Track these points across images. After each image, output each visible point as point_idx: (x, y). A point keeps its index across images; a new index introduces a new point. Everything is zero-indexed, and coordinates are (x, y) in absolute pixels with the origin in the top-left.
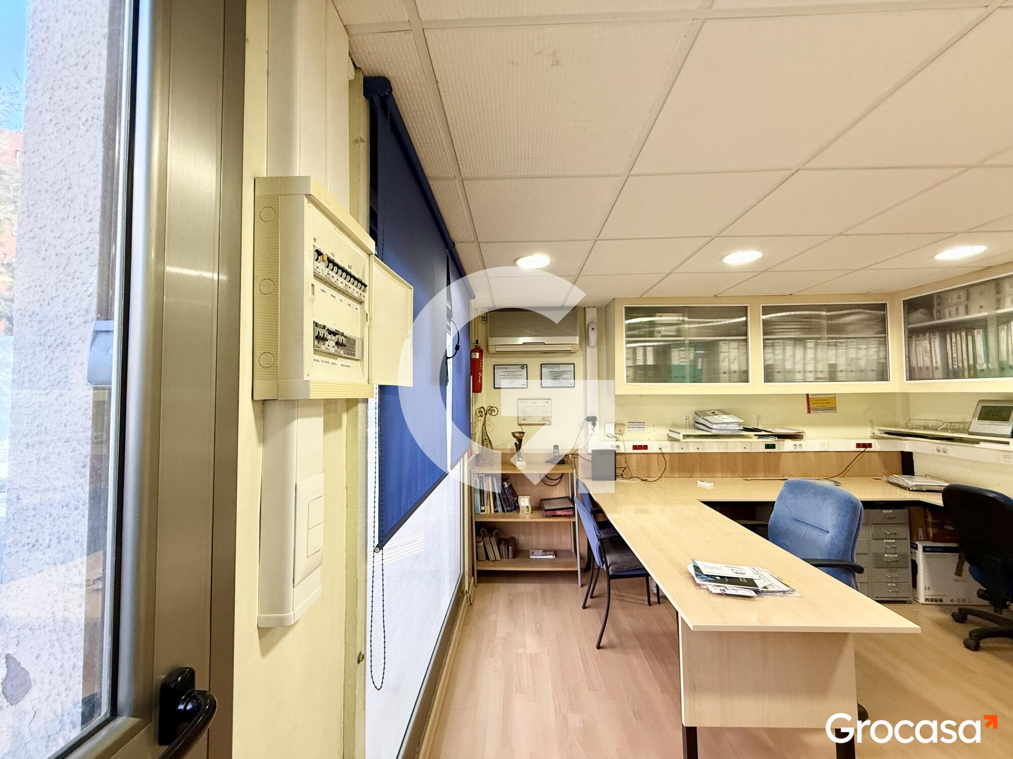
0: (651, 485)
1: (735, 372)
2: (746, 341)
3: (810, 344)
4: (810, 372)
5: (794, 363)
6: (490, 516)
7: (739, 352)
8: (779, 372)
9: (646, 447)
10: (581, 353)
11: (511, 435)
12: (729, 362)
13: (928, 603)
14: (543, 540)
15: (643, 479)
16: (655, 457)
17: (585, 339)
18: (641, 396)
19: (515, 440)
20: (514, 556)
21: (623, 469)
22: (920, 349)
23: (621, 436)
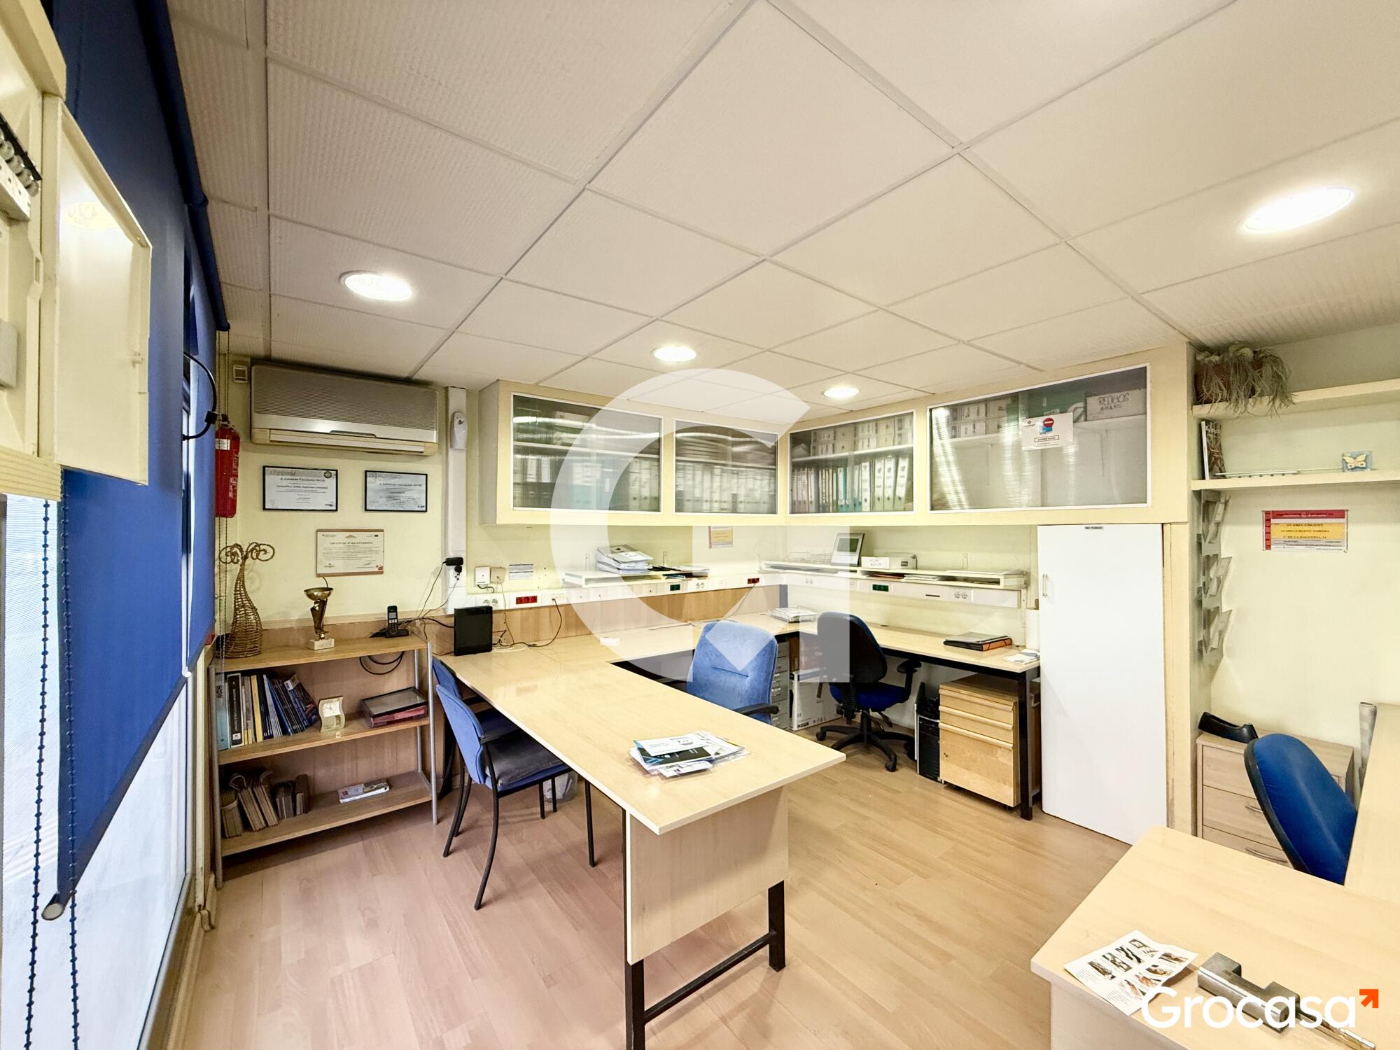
0: (543, 650)
1: (645, 498)
2: (659, 460)
3: (717, 470)
4: (716, 501)
5: (703, 490)
6: (254, 750)
7: (650, 474)
8: (689, 500)
9: (534, 599)
10: (438, 458)
11: (304, 595)
12: (640, 486)
13: (800, 728)
14: (366, 767)
15: (531, 644)
16: (546, 612)
17: (447, 436)
18: (530, 527)
19: (311, 603)
20: (307, 809)
21: (501, 633)
22: (800, 482)
23: (500, 586)
